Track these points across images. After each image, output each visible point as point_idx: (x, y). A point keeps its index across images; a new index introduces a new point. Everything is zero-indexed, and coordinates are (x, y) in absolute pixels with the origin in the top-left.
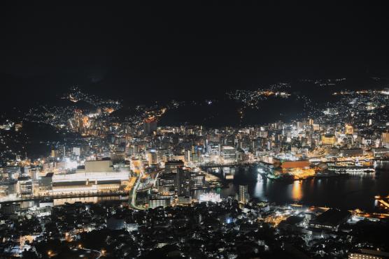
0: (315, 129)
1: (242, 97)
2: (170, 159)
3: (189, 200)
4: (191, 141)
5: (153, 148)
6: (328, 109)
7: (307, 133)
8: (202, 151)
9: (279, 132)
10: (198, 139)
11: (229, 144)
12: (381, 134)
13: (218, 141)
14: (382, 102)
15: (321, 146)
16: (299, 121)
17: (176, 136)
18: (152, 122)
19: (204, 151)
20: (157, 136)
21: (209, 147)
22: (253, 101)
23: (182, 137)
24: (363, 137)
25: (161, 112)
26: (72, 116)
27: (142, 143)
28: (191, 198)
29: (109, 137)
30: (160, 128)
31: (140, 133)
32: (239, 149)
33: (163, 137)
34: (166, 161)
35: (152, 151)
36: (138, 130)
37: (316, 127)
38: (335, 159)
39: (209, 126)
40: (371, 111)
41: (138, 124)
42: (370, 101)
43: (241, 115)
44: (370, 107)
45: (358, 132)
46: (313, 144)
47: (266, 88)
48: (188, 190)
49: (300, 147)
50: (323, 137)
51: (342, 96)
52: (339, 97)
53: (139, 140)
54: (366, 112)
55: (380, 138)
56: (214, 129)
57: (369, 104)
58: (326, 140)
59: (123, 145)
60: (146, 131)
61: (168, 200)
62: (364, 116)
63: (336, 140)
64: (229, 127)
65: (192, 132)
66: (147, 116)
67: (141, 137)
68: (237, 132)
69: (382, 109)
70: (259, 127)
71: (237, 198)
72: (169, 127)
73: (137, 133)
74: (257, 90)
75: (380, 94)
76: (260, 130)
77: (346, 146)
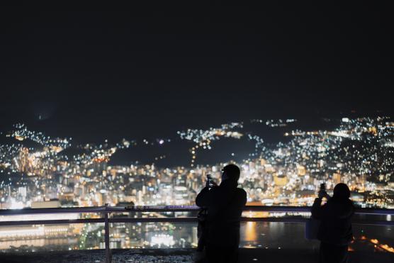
0: (267, 170)
1: (194, 137)
2: (121, 200)
3: (140, 243)
4: (142, 181)
5: (103, 188)
6: (280, 150)
7: (260, 174)
8: (153, 192)
10: (148, 179)
11: (181, 185)
12: (332, 175)
13: (170, 181)
14: (332, 143)
15: (274, 187)
16: (251, 161)
17: (126, 177)
18: (103, 162)
19: (155, 192)
20: (108, 175)
21: (161, 188)
22: (206, 142)
23: (133, 177)
24: (315, 177)
25: (111, 151)
26: (17, 154)
27: (91, 184)
28: (142, 240)
29: (57, 176)
30: (109, 168)
31: (89, 174)
32: (191, 189)
33: (113, 177)
34: (117, 202)
35: (102, 191)
36: (88, 169)
37: (269, 167)
38: (288, 200)
39: (160, 166)
40: (322, 152)
41: (87, 163)
42: (321, 142)
43: (193, 155)
44: (321, 148)
45: (309, 173)
46: (266, 185)
47: (218, 126)
48: (140, 232)
49: (252, 187)
50: (276, 178)
51: (293, 137)
52: (291, 137)
53: (88, 180)
54: (317, 153)
55: (331, 179)
56: (165, 169)
57: (320, 145)
58: (278, 181)
59: (71, 185)
60: (96, 171)
61: (119, 243)
62: (315, 156)
63: (288, 181)
64: (181, 166)
65: (143, 172)
66: (96, 155)
67: (91, 177)
68: (189, 172)
69: (333, 150)
70: (211, 167)
71: (189, 240)
72: (119, 167)
73: (86, 173)
74: (210, 130)
75: (330, 135)
76: (211, 171)
77: (298, 186)
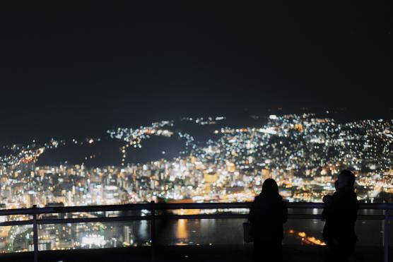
0: (197, 168)
1: (125, 135)
2: (50, 201)
3: (70, 244)
4: (72, 181)
5: (31, 189)
6: (210, 147)
7: (190, 171)
8: (83, 192)
9: (163, 171)
10: (78, 179)
11: (112, 184)
12: (261, 171)
13: (100, 180)
14: (260, 140)
15: (204, 184)
16: (182, 158)
17: (55, 177)
18: (30, 162)
19: (86, 191)
20: (36, 176)
21: (91, 188)
22: (136, 140)
23: (62, 177)
24: (244, 174)
25: (39, 152)
27: (19, 185)
28: (73, 241)
30: (38, 168)
31: (16, 175)
32: (122, 188)
33: (42, 178)
34: (45, 203)
35: (31, 192)
36: (15, 170)
37: (199, 165)
38: (218, 197)
39: (90, 166)
40: (250, 149)
41: (14, 164)
42: (249, 139)
43: (123, 154)
44: (250, 145)
45: (239, 169)
46: (197, 183)
47: (148, 125)
48: (70, 233)
49: (183, 185)
50: (205, 175)
51: (223, 134)
52: (221, 135)
53: (15, 181)
54: (246, 149)
55: (260, 175)
56: (95, 168)
57: (249, 142)
58: (208, 178)
60: (23, 172)
61: (48, 245)
62: (244, 153)
63: (218, 178)
64: (111, 166)
65: (72, 172)
66: (24, 155)
67: (18, 178)
68: (119, 171)
69: (261, 147)
70: (142, 166)
71: (121, 239)
72: (48, 167)
73: (13, 174)
74: (140, 129)
75: (258, 133)
76: (142, 169)
77: (228, 183)
